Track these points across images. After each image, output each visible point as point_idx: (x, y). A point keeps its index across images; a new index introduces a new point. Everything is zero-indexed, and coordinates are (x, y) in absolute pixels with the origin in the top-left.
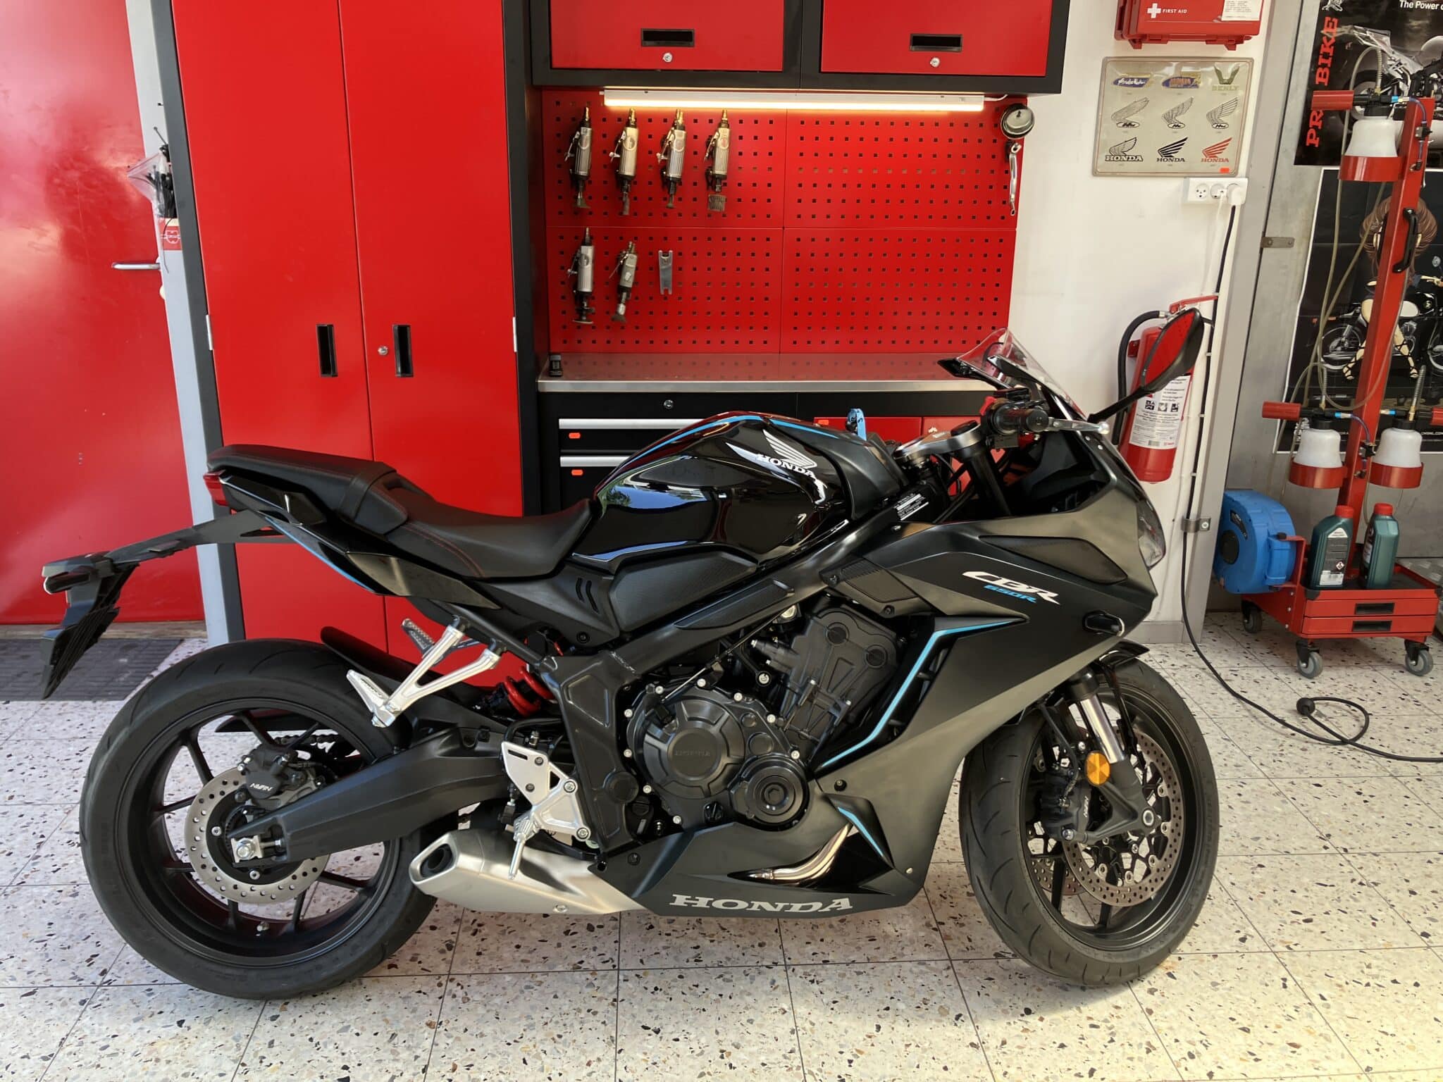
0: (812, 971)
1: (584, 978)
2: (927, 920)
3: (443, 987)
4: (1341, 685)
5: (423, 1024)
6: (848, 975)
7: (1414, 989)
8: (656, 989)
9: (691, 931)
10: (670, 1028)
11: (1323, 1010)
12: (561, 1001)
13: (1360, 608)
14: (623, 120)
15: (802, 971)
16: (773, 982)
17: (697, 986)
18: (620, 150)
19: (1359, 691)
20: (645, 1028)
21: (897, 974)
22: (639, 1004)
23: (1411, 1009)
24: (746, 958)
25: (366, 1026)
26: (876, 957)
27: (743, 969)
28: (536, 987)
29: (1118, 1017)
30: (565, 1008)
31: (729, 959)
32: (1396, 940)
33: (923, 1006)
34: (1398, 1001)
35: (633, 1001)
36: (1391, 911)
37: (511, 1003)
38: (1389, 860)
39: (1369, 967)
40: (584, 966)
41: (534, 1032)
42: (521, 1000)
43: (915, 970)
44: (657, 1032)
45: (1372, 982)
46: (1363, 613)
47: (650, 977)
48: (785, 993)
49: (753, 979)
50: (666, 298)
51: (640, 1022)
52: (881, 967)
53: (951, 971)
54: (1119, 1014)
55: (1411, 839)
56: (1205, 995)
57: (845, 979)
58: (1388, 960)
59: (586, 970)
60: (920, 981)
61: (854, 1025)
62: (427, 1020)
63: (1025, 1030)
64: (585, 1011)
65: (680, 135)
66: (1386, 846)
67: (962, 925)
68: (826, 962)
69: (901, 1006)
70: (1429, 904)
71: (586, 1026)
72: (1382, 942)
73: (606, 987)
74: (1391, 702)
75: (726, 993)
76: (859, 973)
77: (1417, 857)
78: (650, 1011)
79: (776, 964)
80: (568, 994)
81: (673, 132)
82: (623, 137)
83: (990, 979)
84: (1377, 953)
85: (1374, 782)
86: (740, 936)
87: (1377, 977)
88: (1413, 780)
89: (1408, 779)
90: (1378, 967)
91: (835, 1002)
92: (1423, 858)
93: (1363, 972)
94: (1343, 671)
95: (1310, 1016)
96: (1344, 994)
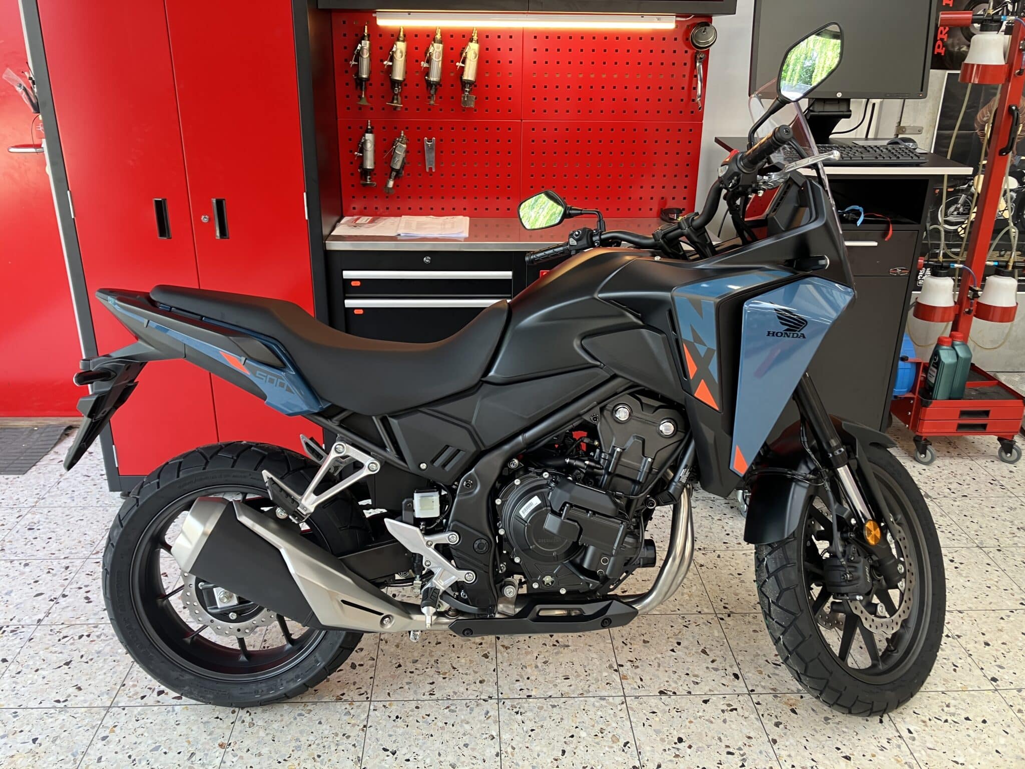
0: (518, 704)
1: (344, 708)
2: (611, 662)
3: (236, 713)
4: (946, 472)
5: (217, 745)
6: (545, 707)
7: (981, 725)
8: (397, 717)
9: (430, 669)
10: (404, 750)
11: (909, 741)
12: (324, 726)
13: (963, 413)
14: (393, 36)
15: (510, 704)
16: (488, 712)
17: (429, 715)
18: (392, 59)
19: (958, 476)
20: (385, 750)
21: (582, 708)
22: (382, 730)
23: (978, 742)
24: (469, 692)
25: (173, 746)
26: (568, 693)
27: (465, 702)
28: (307, 715)
29: (750, 746)
30: (326, 732)
31: (455, 693)
32: (972, 684)
33: (600, 735)
34: (969, 736)
35: (378, 727)
36: (969, 659)
37: (285, 728)
38: (971, 617)
39: (948, 706)
40: (344, 698)
41: (300, 752)
42: (293, 727)
43: (597, 704)
44: (394, 753)
45: (949, 719)
46: (964, 417)
47: (394, 707)
48: (495, 722)
49: (472, 710)
50: (431, 175)
51: (382, 745)
52: (571, 701)
53: (624, 705)
54: (751, 743)
55: (989, 599)
56: (818, 728)
57: (542, 711)
58: (964, 700)
59: (346, 701)
60: (599, 713)
61: (545, 750)
62: (219, 741)
63: (677, 756)
64: (340, 735)
65: (438, 48)
66: (970, 605)
67: (637, 667)
68: (529, 696)
69: (583, 734)
70: (999, 654)
71: (341, 747)
72: (960, 685)
73: (359, 716)
74: (982, 486)
75: (450, 722)
76: (553, 706)
77: (992, 614)
78: (390, 736)
79: (491, 698)
80: (330, 720)
81: (433, 46)
82: (394, 49)
83: (654, 713)
84: (955, 694)
85: (964, 552)
86: (466, 674)
87: (954, 714)
88: (993, 550)
89: (991, 549)
90: (955, 706)
91: (532, 730)
92: (997, 615)
93: (943, 710)
94: (947, 461)
95: (899, 746)
96: (926, 729)
